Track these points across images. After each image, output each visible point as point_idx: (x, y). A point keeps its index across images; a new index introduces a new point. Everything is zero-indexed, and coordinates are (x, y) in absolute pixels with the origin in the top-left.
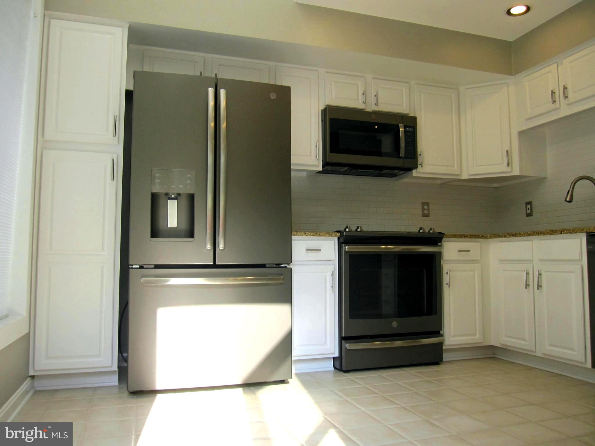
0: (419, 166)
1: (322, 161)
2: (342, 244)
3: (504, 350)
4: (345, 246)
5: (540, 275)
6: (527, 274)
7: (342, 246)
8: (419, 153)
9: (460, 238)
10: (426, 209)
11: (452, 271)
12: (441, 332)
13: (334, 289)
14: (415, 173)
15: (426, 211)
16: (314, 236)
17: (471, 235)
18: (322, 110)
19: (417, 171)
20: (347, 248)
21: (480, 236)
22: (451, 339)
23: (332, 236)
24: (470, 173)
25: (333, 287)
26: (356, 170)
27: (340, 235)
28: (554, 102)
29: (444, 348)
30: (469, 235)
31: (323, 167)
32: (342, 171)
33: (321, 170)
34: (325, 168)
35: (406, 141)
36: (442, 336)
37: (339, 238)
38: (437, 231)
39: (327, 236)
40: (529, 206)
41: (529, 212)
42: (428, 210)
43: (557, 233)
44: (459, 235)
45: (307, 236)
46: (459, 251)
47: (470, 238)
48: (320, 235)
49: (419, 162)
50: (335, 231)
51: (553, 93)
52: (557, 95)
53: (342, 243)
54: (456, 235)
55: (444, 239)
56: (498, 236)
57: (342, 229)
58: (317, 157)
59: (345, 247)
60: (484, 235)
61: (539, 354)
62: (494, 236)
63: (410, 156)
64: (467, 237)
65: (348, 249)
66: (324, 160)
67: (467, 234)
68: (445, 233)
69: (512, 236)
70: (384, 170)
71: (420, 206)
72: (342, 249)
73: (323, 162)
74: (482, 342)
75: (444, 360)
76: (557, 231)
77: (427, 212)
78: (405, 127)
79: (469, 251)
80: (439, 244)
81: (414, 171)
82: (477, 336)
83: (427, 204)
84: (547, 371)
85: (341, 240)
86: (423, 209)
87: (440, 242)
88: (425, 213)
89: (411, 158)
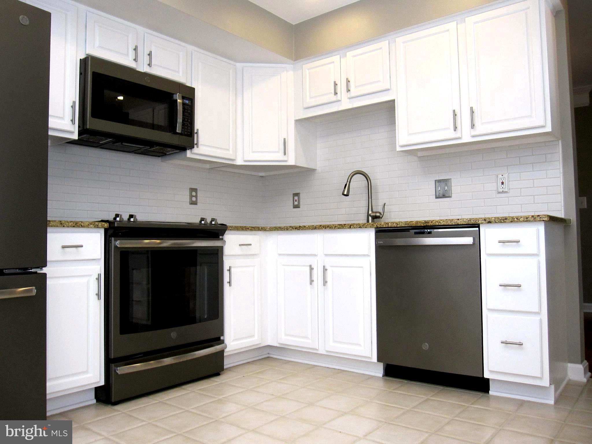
0: (195, 146)
1: (79, 127)
2: (110, 238)
3: (282, 349)
4: (116, 240)
5: (325, 270)
6: (311, 269)
7: (111, 240)
8: (196, 131)
9: (241, 230)
10: (194, 196)
11: (233, 267)
12: (222, 338)
13: (99, 298)
14: (189, 154)
15: (193, 198)
16: (74, 227)
17: (252, 227)
18: (80, 59)
19: (191, 151)
20: (118, 243)
21: (261, 228)
22: (232, 344)
23: (98, 227)
24: (246, 159)
25: (98, 295)
26: (122, 144)
27: (108, 225)
28: (336, 93)
29: (225, 354)
30: (250, 227)
31: (79, 135)
32: (101, 143)
33: (77, 139)
34: (80, 137)
35: (184, 115)
36: (223, 342)
37: (106, 231)
38: (219, 222)
39: (91, 227)
40: (296, 198)
41: (296, 203)
42: (196, 196)
43: (346, 227)
44: (241, 227)
45: (64, 226)
46: (240, 245)
47: (251, 230)
48: (81, 225)
49: (195, 142)
50: (100, 220)
51: (335, 84)
52: (338, 87)
53: (111, 236)
54: (238, 227)
55: (227, 232)
56: (279, 229)
57: (111, 218)
58: (73, 121)
59: (115, 242)
60: (264, 227)
61: (322, 351)
62: (275, 229)
63: (186, 133)
64: (248, 229)
65: (120, 244)
66: (81, 126)
67: (248, 226)
68: (228, 225)
69: (296, 228)
70: (155, 146)
71: (188, 193)
72: (110, 244)
73: (81, 129)
74: (260, 344)
75: (225, 367)
76: (345, 225)
77: (195, 199)
78: (183, 98)
79: (250, 245)
80: (220, 237)
81: (188, 152)
82: (256, 337)
83: (195, 190)
84: (328, 368)
85: (110, 232)
86: (191, 196)
87: (223, 235)
88: (193, 200)
89: (187, 135)
